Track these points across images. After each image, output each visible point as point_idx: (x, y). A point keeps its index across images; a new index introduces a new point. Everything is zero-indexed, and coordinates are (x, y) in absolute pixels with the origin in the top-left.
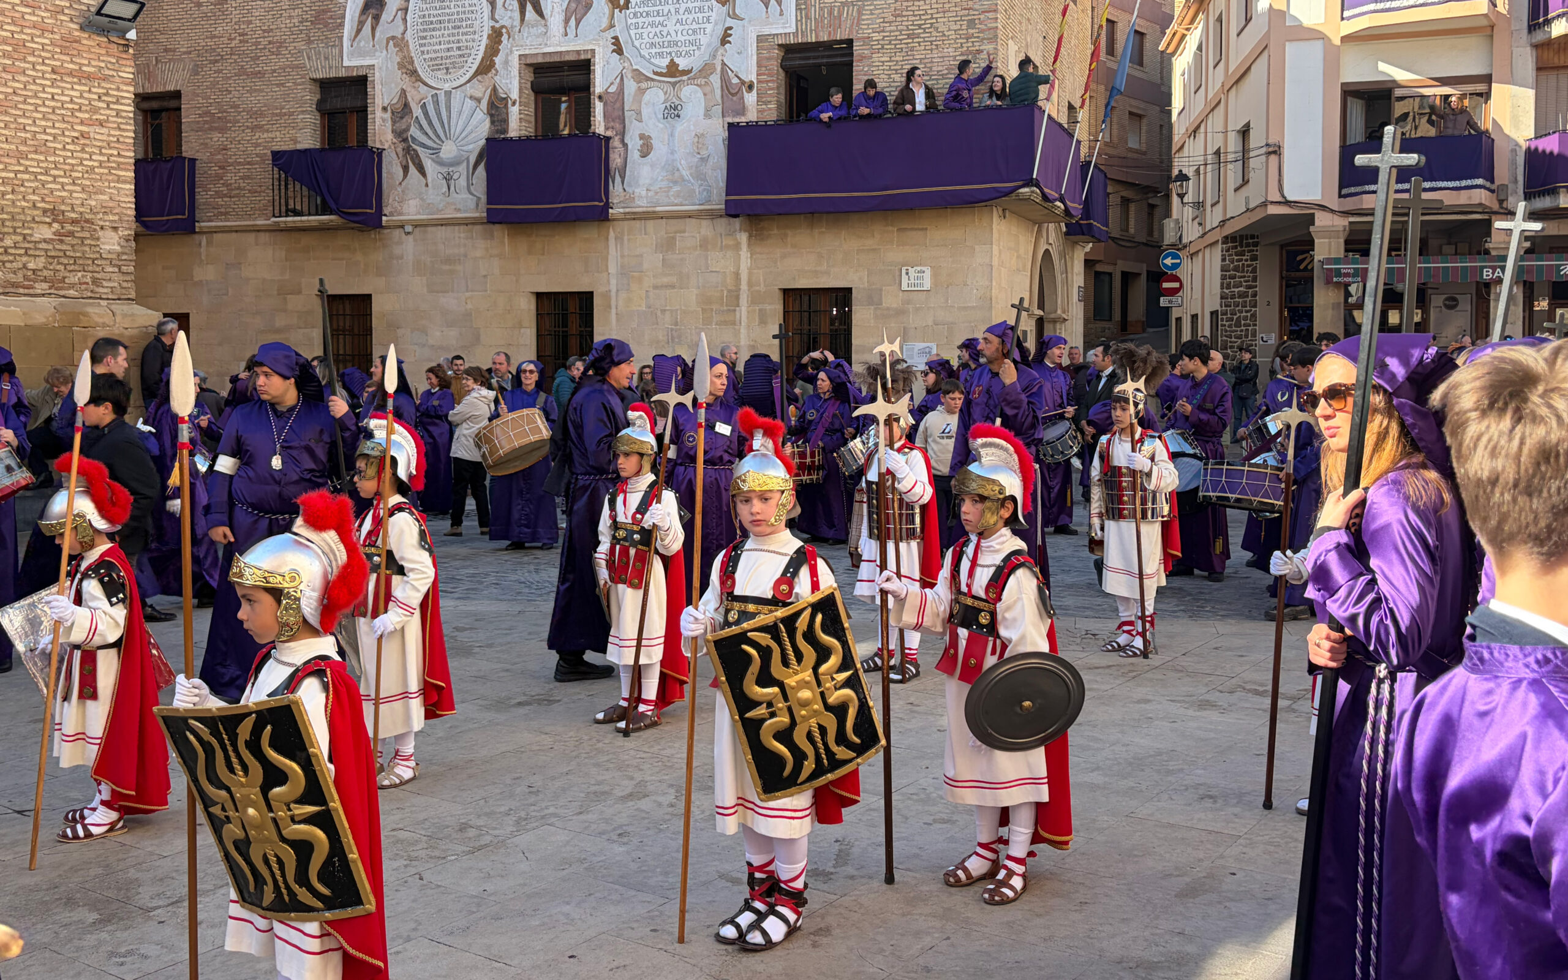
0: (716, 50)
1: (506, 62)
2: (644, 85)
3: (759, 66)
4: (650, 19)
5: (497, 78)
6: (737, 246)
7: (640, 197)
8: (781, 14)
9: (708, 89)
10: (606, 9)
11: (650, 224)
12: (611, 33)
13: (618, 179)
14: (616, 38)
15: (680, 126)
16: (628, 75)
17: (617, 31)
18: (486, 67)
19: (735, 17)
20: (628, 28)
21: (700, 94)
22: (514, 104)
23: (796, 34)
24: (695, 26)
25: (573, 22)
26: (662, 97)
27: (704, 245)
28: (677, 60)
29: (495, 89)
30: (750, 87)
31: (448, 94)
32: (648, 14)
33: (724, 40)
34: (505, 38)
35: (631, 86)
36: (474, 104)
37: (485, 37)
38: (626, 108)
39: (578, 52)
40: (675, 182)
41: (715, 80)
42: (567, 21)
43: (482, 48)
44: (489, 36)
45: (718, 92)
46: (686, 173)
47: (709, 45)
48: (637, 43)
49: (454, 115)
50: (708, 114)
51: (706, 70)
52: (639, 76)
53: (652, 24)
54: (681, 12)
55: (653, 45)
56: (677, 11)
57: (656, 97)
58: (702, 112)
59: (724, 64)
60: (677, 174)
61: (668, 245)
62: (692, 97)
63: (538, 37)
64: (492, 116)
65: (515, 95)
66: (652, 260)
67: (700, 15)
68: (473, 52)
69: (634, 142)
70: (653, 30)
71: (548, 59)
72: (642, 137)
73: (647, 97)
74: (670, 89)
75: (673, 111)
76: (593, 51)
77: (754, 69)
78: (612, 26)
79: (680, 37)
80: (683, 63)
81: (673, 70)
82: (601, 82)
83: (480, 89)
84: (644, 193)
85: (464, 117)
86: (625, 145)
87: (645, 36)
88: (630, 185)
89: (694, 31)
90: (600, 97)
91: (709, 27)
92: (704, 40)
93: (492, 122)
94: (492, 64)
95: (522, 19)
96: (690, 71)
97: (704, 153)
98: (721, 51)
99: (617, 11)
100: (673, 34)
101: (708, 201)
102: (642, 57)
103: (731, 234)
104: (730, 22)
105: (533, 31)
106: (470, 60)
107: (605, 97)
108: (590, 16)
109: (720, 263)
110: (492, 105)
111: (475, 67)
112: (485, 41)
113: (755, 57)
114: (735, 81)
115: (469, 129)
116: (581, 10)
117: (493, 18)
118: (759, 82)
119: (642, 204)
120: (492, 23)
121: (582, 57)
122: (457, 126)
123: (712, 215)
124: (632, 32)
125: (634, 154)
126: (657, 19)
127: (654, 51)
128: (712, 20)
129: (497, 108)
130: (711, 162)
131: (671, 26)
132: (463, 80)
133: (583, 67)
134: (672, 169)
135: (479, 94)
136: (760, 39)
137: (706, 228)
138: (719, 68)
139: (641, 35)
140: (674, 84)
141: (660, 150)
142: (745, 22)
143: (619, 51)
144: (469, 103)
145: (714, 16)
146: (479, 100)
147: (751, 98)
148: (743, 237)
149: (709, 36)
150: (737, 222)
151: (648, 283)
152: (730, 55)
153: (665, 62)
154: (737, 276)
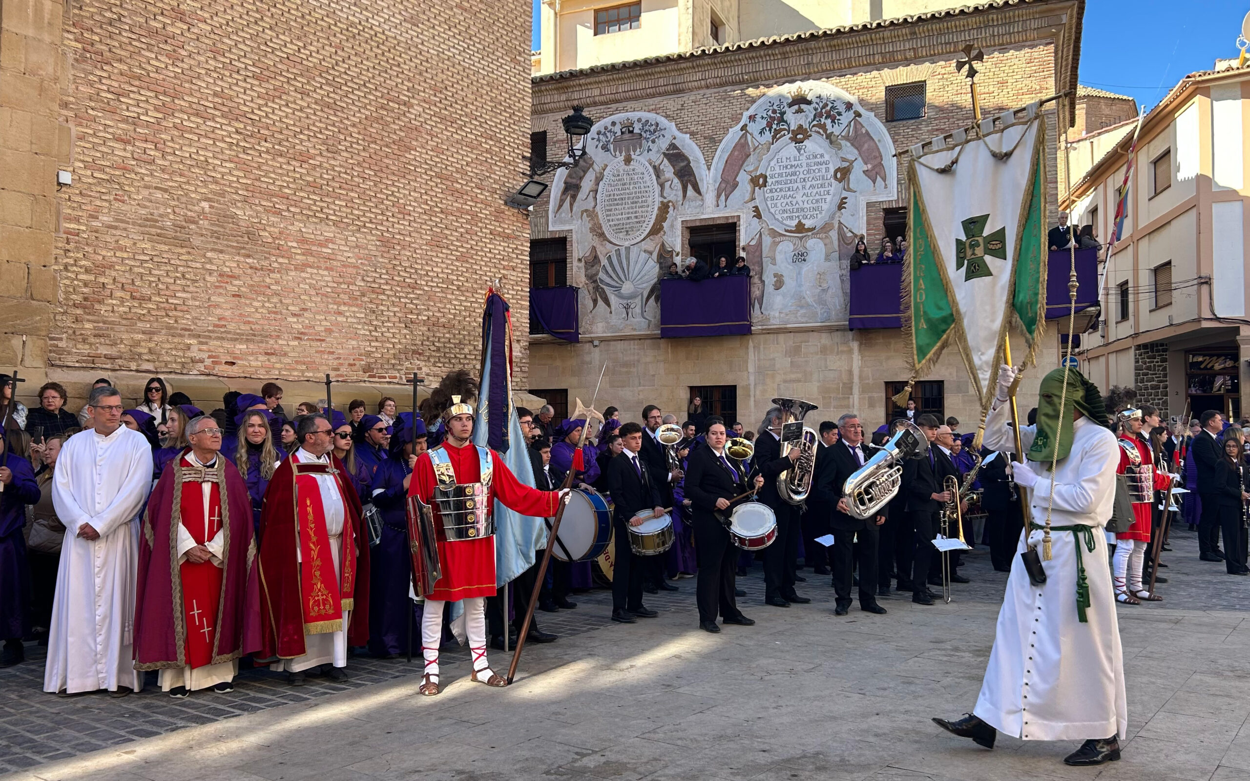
0: (835, 214)
1: (672, 226)
2: (778, 239)
3: (868, 223)
4: (783, 193)
5: (665, 237)
6: (850, 351)
7: (774, 317)
8: (886, 187)
9: (827, 241)
10: (749, 188)
11: (781, 337)
12: (753, 204)
13: (757, 306)
14: (756, 207)
15: (806, 268)
16: (765, 232)
17: (757, 202)
18: (656, 230)
19: (849, 190)
20: (766, 200)
21: (821, 245)
22: (677, 255)
23: (897, 201)
24: (818, 197)
25: (723, 197)
26: (792, 247)
27: (824, 350)
28: (803, 221)
29: (663, 245)
31: (628, 249)
32: (781, 190)
33: (841, 206)
34: (671, 209)
35: (767, 240)
36: (647, 255)
37: (656, 209)
38: (764, 256)
39: (727, 218)
40: (802, 307)
41: (834, 234)
42: (718, 196)
43: (654, 217)
44: (659, 208)
45: (836, 243)
46: (810, 300)
47: (829, 210)
48: (772, 210)
49: (632, 264)
50: (827, 258)
51: (826, 228)
52: (774, 233)
53: (784, 197)
54: (807, 187)
55: (784, 211)
56: (804, 187)
57: (786, 248)
58: (823, 256)
59: (840, 223)
60: (803, 301)
61: (795, 351)
62: (816, 247)
63: (696, 208)
64: (660, 263)
65: (678, 248)
66: (783, 362)
67: (822, 190)
68: (647, 220)
69: (769, 279)
70: (785, 201)
71: (703, 224)
72: (775, 275)
73: (780, 247)
74: (798, 242)
75: (801, 257)
76: (739, 217)
77: (865, 226)
78: (753, 199)
79: (806, 205)
80: (808, 223)
81: (800, 228)
82: (744, 238)
83: (652, 245)
84: (777, 315)
85: (639, 265)
86: (763, 282)
87: (779, 205)
88: (766, 309)
89: (817, 201)
90: (744, 249)
91: (829, 198)
92: (825, 207)
93: (661, 268)
94: (662, 228)
95: (685, 196)
96: (814, 229)
97: (825, 286)
98: (838, 214)
99: (757, 188)
100: (801, 203)
101: (828, 320)
102: (778, 220)
103: (845, 343)
104: (845, 194)
105: (693, 204)
106: (645, 225)
107: (747, 249)
108: (737, 192)
109: (836, 363)
110: (660, 256)
111: (648, 230)
112: (656, 211)
113: (865, 218)
114: (849, 234)
115: (643, 273)
116: (729, 189)
117: (662, 196)
118: (868, 235)
119: (775, 322)
120: (661, 199)
121: (730, 221)
122: (634, 270)
123: (831, 330)
124: (769, 203)
125: (769, 288)
126: (788, 193)
127: (785, 215)
128: (831, 192)
129: (664, 256)
130: (830, 292)
131: (799, 198)
132: (639, 239)
133: (731, 228)
134: (799, 298)
135: (651, 249)
136: (869, 205)
137: (825, 339)
138: (836, 226)
139: (776, 205)
140: (801, 238)
141: (790, 284)
142: (857, 194)
143: (758, 215)
144: (644, 255)
145: (832, 190)
146: (651, 253)
148: (855, 345)
149: (829, 203)
150: (850, 335)
151: (779, 378)
152: (845, 217)
153: (794, 223)
154: (850, 372)
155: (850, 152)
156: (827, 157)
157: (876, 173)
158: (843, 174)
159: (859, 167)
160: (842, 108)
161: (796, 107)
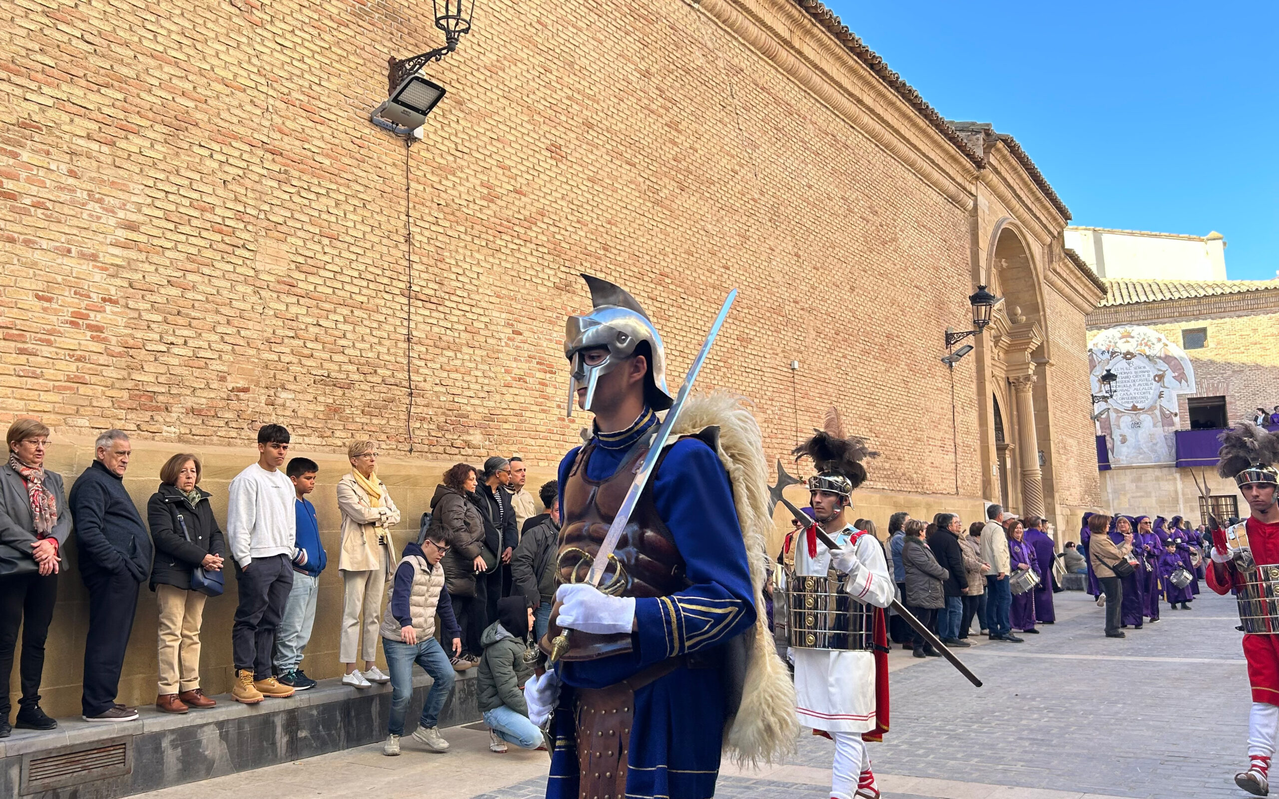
0: (1156, 400)
2: (1120, 415)
3: (1179, 406)
6: (1175, 479)
8: (1188, 386)
9: (1153, 416)
10: (1097, 385)
11: (1128, 471)
13: (1110, 453)
15: (1140, 431)
16: (1112, 411)
19: (1164, 387)
21: (1150, 418)
23: (1196, 393)
24: (1144, 391)
26: (1130, 419)
27: (1157, 479)
28: (1136, 404)
30: (1176, 415)
32: (1120, 387)
33: (1160, 396)
35: (1113, 415)
40: (1140, 454)
41: (1157, 412)
45: (1159, 417)
46: (1145, 450)
47: (1152, 398)
48: (1115, 398)
50: (1155, 425)
51: (1152, 408)
52: (1117, 411)
53: (1122, 390)
54: (1137, 385)
55: (1123, 398)
56: (1134, 385)
57: (1126, 420)
58: (1152, 425)
59: (1161, 406)
60: (1141, 450)
61: (1138, 480)
62: (1146, 419)
66: (1130, 486)
67: (1147, 387)
69: (1117, 438)
70: (1123, 393)
72: (1121, 435)
73: (1122, 419)
74: (1134, 416)
75: (1137, 425)
77: (1177, 408)
78: (1101, 391)
79: (1137, 396)
80: (1139, 406)
81: (1134, 408)
84: (1124, 459)
86: (1113, 439)
87: (1119, 395)
88: (1117, 455)
89: (1144, 393)
91: (1152, 391)
92: (1150, 397)
96: (1144, 409)
97: (1155, 442)
98: (1159, 401)
101: (1159, 461)
102: (1119, 404)
103: (1172, 474)
104: (1162, 389)
107: (1100, 420)
109: (1166, 486)
113: (1177, 403)
114: (1167, 412)
118: (1179, 412)
119: (1124, 463)
123: (1161, 467)
125: (1118, 444)
126: (1124, 388)
127: (1124, 402)
130: (1159, 445)
131: (1132, 391)
134: (1138, 448)
136: (1178, 396)
137: (1157, 472)
138: (1158, 407)
139: (1117, 395)
140: (1136, 414)
141: (1131, 440)
142: (1170, 389)
145: (1153, 387)
147: (1177, 420)
148: (1178, 476)
149: (1153, 393)
150: (1174, 470)
151: (1128, 496)
152: (1164, 402)
153: (1131, 405)
154: (1176, 492)
155: (1164, 366)
156: (1148, 368)
157: (1181, 377)
158: (1160, 378)
159: (1169, 375)
160: (1155, 341)
161: (1124, 340)
